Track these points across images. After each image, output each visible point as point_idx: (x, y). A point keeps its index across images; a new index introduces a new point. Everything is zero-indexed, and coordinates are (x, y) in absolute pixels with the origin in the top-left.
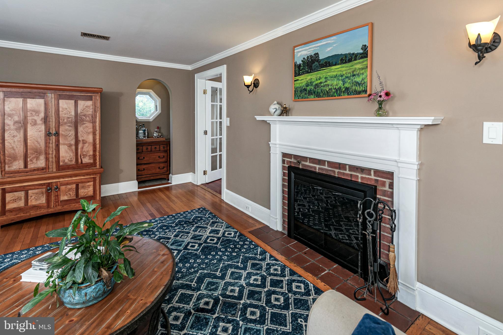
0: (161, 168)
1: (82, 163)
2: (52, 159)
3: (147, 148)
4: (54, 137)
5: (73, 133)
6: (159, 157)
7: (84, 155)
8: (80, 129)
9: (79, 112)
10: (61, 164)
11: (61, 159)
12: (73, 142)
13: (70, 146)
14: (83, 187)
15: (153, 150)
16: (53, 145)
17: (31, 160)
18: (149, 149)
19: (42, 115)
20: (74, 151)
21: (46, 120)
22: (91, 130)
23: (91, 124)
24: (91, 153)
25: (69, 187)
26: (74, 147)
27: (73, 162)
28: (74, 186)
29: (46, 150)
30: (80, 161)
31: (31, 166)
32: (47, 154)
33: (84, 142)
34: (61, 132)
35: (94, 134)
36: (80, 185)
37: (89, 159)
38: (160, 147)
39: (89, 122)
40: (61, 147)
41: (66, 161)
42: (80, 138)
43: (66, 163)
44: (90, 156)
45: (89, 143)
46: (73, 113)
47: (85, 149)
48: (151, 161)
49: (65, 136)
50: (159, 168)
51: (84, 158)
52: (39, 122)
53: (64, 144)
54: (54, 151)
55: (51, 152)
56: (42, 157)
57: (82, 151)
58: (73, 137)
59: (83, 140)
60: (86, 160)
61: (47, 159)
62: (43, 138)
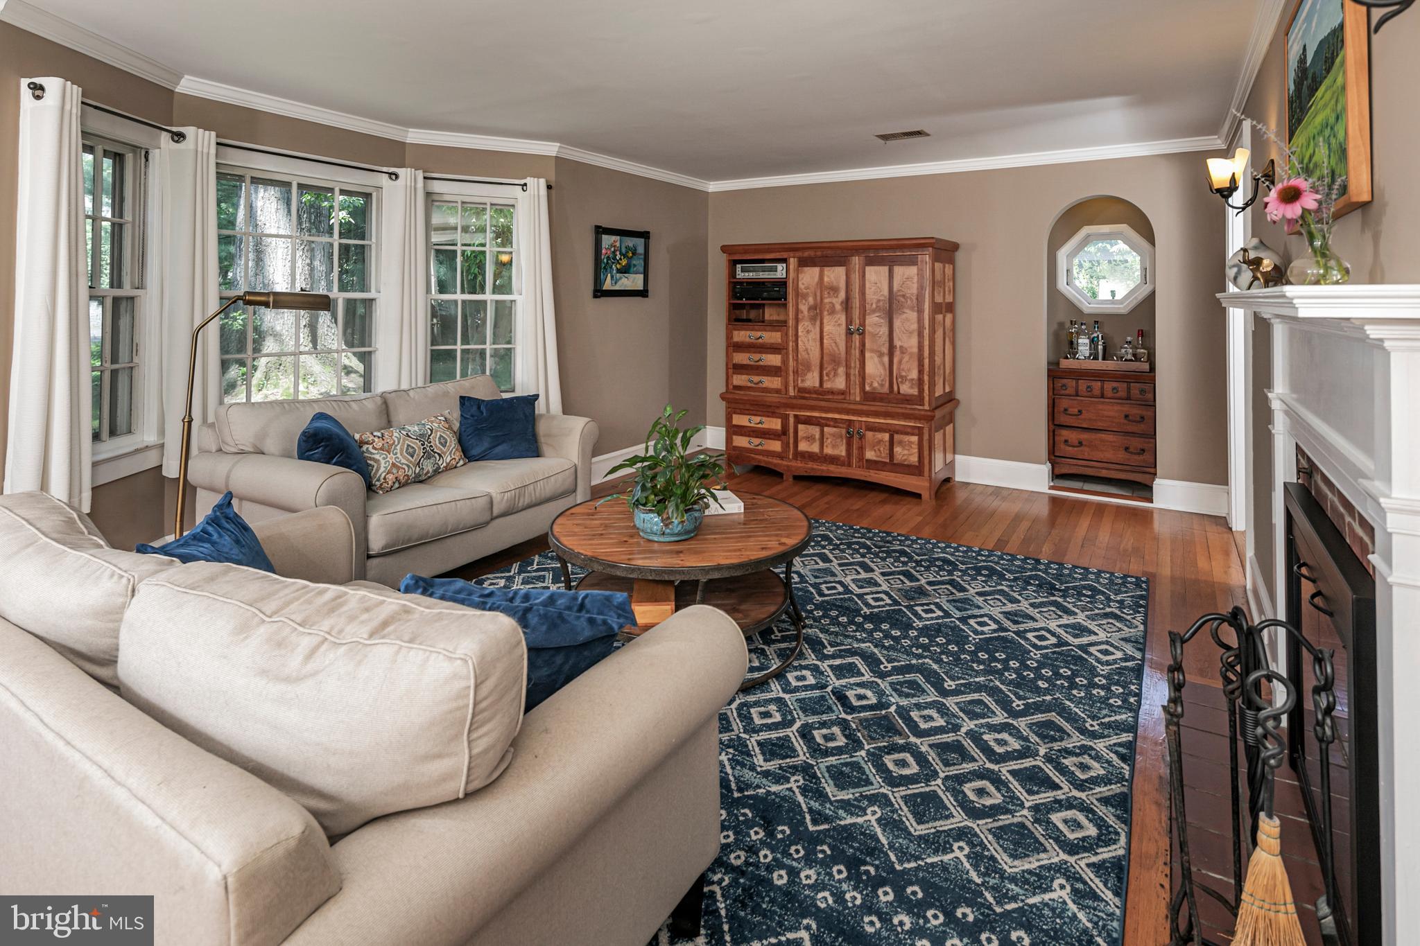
0: (1131, 450)
1: (899, 392)
2: (855, 379)
3: (1088, 387)
4: (857, 336)
5: (884, 330)
6: (1126, 416)
7: (902, 377)
8: (897, 323)
9: (895, 288)
10: (867, 388)
11: (868, 381)
12: (885, 350)
13: (881, 355)
14: (900, 443)
15: (1108, 392)
16: (856, 353)
17: (827, 375)
18: (1097, 392)
19: (842, 295)
20: (887, 365)
21: (847, 304)
22: (915, 326)
23: (915, 314)
24: (914, 374)
25: (879, 436)
26: (886, 359)
27: (886, 389)
28: (886, 436)
29: (846, 361)
30: (895, 388)
31: (827, 385)
32: (848, 367)
33: (903, 350)
34: (868, 328)
35: (920, 335)
36: (896, 437)
37: (911, 387)
38: (1129, 388)
39: (912, 309)
40: (868, 355)
41: (876, 385)
42: (897, 343)
43: (874, 388)
44: (913, 380)
45: (911, 354)
46: (886, 292)
47: (904, 366)
48: (1100, 425)
49: (874, 335)
50: (1127, 449)
51: (902, 382)
52: (838, 307)
53: (872, 351)
54: (858, 363)
55: (853, 365)
56: (841, 370)
57: (899, 369)
58: (885, 338)
59: (901, 347)
60: (906, 389)
61: (848, 376)
62: (843, 337)
